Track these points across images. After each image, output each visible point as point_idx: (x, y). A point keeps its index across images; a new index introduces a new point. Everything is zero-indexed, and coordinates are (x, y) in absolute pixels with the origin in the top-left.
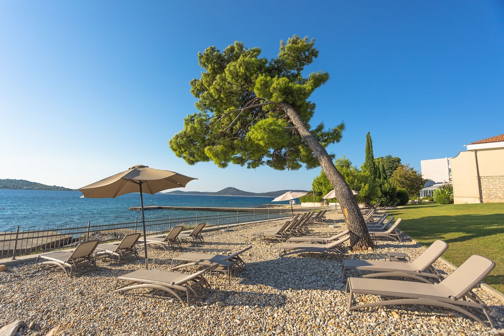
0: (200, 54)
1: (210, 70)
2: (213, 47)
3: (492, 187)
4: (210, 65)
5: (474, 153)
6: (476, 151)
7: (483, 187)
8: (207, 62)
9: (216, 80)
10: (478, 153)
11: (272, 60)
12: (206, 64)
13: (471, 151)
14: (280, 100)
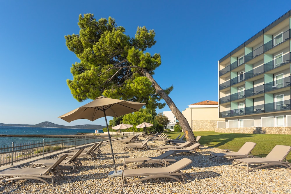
0: (81, 16)
1: (88, 32)
2: (92, 14)
3: (196, 125)
4: (89, 28)
5: (191, 109)
6: (192, 108)
7: (193, 125)
8: (87, 25)
9: (99, 41)
10: (193, 109)
11: (132, 38)
12: (85, 26)
13: (190, 108)
14: (144, 66)
